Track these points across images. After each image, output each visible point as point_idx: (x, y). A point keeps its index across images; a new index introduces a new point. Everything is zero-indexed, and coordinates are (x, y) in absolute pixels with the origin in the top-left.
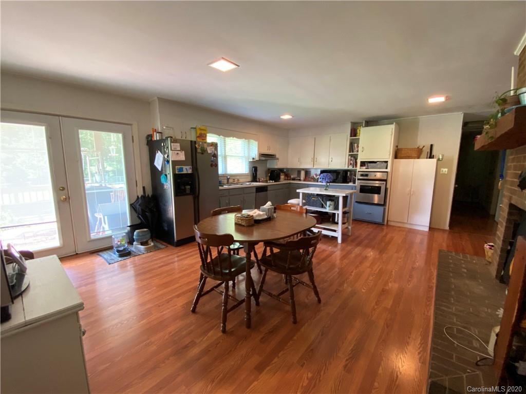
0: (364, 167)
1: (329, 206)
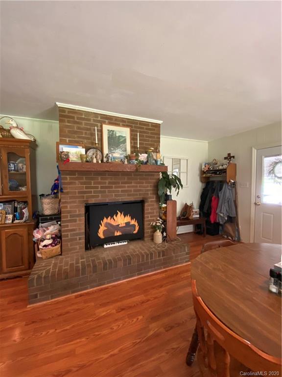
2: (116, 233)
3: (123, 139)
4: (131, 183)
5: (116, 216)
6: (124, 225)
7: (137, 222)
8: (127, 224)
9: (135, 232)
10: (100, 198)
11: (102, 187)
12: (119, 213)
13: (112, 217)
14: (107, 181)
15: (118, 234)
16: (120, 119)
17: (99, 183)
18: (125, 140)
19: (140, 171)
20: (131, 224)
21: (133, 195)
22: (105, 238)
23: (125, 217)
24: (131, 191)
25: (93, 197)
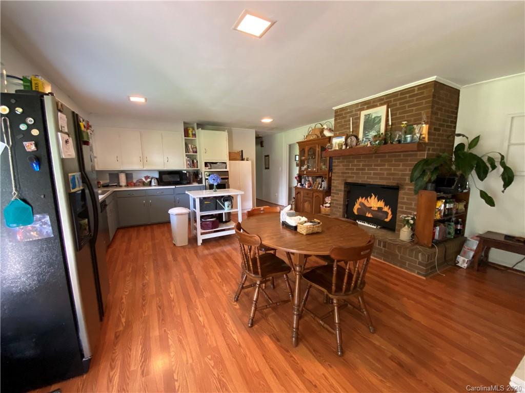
0: (207, 168)
1: (228, 207)
2: (367, 214)
3: (379, 119)
4: (384, 165)
5: (370, 198)
6: (377, 209)
7: (391, 211)
8: (380, 209)
9: (387, 220)
10: (355, 179)
11: (357, 169)
12: (373, 196)
13: (366, 198)
14: (361, 164)
15: (369, 215)
16: (377, 99)
17: (355, 165)
18: (380, 120)
19: (380, 152)
20: (383, 210)
21: (385, 179)
22: (358, 215)
23: (378, 201)
24: (383, 174)
25: (350, 177)
